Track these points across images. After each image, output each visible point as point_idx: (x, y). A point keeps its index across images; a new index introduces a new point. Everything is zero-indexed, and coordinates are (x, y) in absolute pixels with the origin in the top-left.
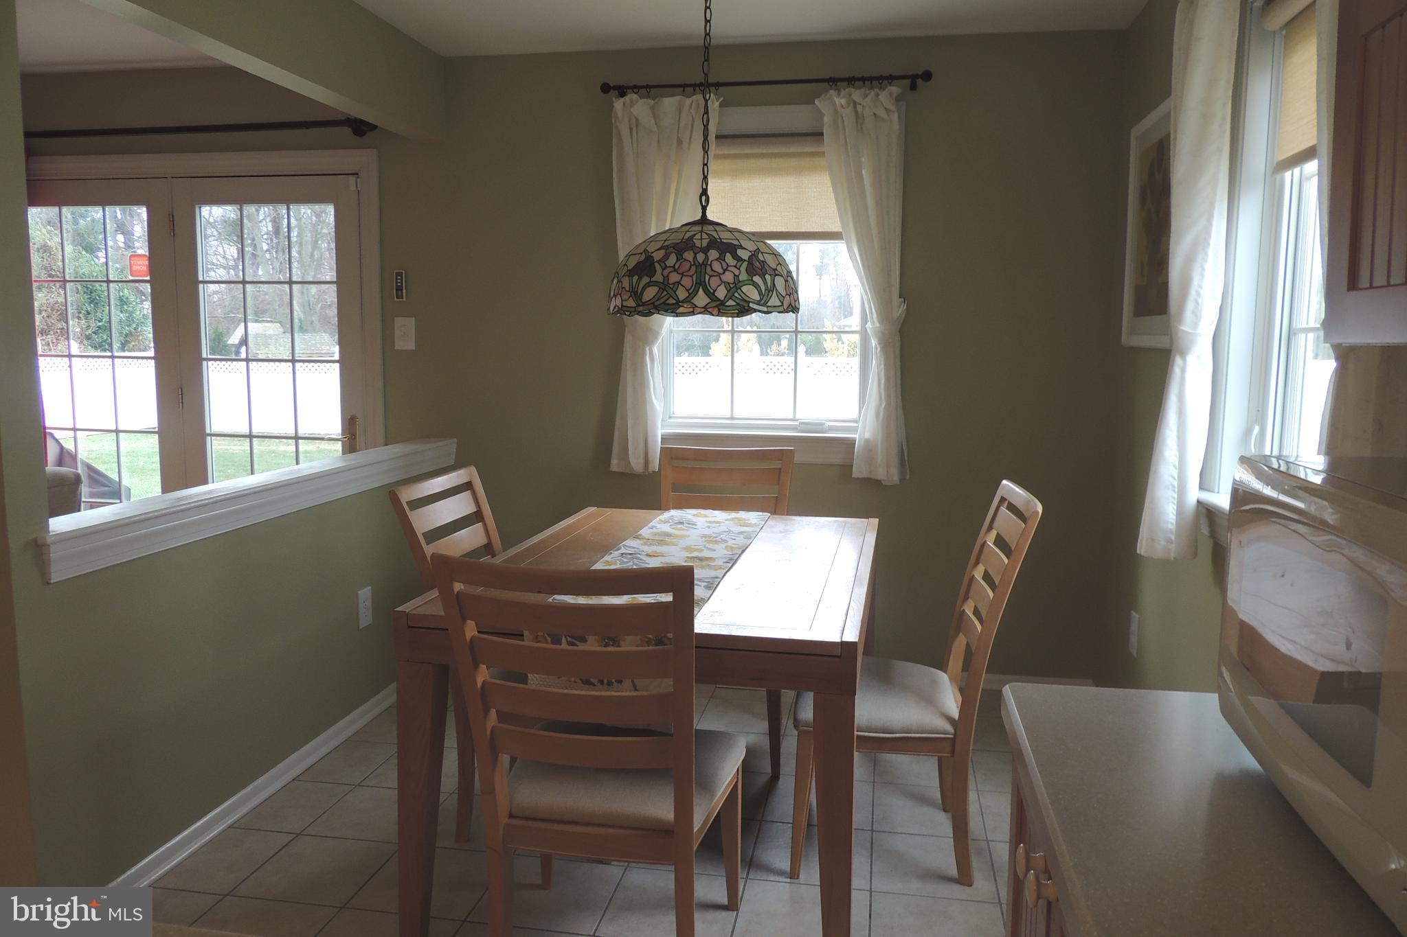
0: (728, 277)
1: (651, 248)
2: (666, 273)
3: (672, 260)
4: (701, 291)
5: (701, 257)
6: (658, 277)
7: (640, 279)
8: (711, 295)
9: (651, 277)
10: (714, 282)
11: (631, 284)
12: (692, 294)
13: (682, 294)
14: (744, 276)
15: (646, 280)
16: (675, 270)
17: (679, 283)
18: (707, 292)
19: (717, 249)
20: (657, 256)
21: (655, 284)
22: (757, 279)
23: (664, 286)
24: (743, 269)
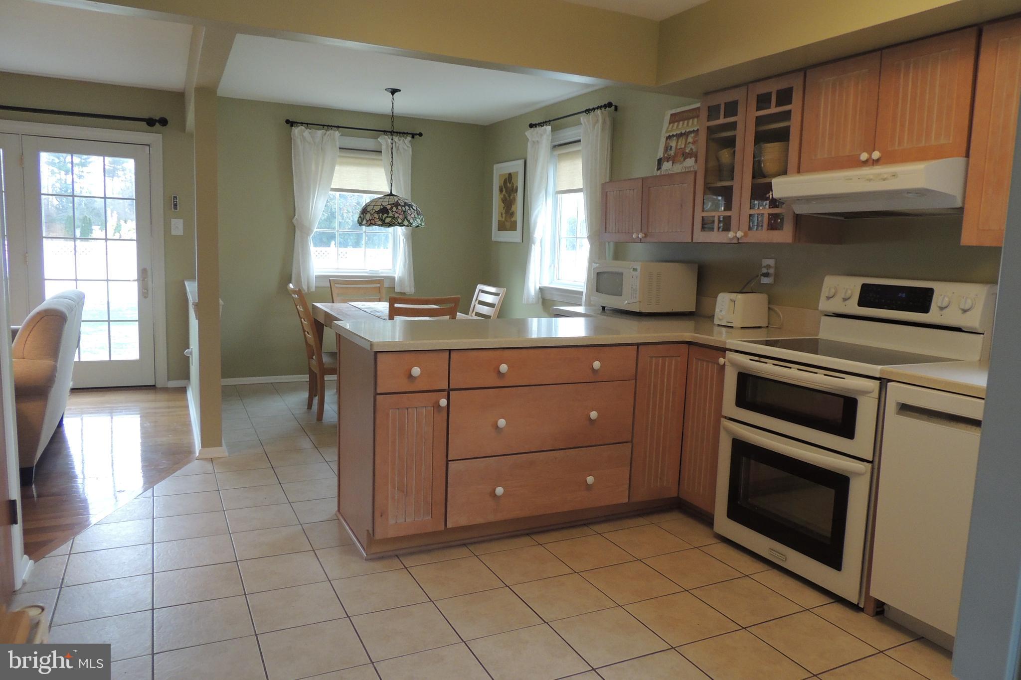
0: (413, 216)
1: (385, 204)
2: (393, 213)
3: (394, 209)
4: (406, 220)
5: (404, 208)
6: (390, 214)
7: (383, 215)
8: (409, 221)
9: (388, 214)
10: (409, 217)
11: (379, 216)
12: (403, 221)
13: (400, 221)
14: (416, 216)
15: (385, 215)
16: (396, 213)
17: (398, 217)
18: (407, 220)
19: (408, 206)
20: (389, 207)
21: (390, 217)
22: (419, 216)
23: (393, 218)
24: (416, 212)
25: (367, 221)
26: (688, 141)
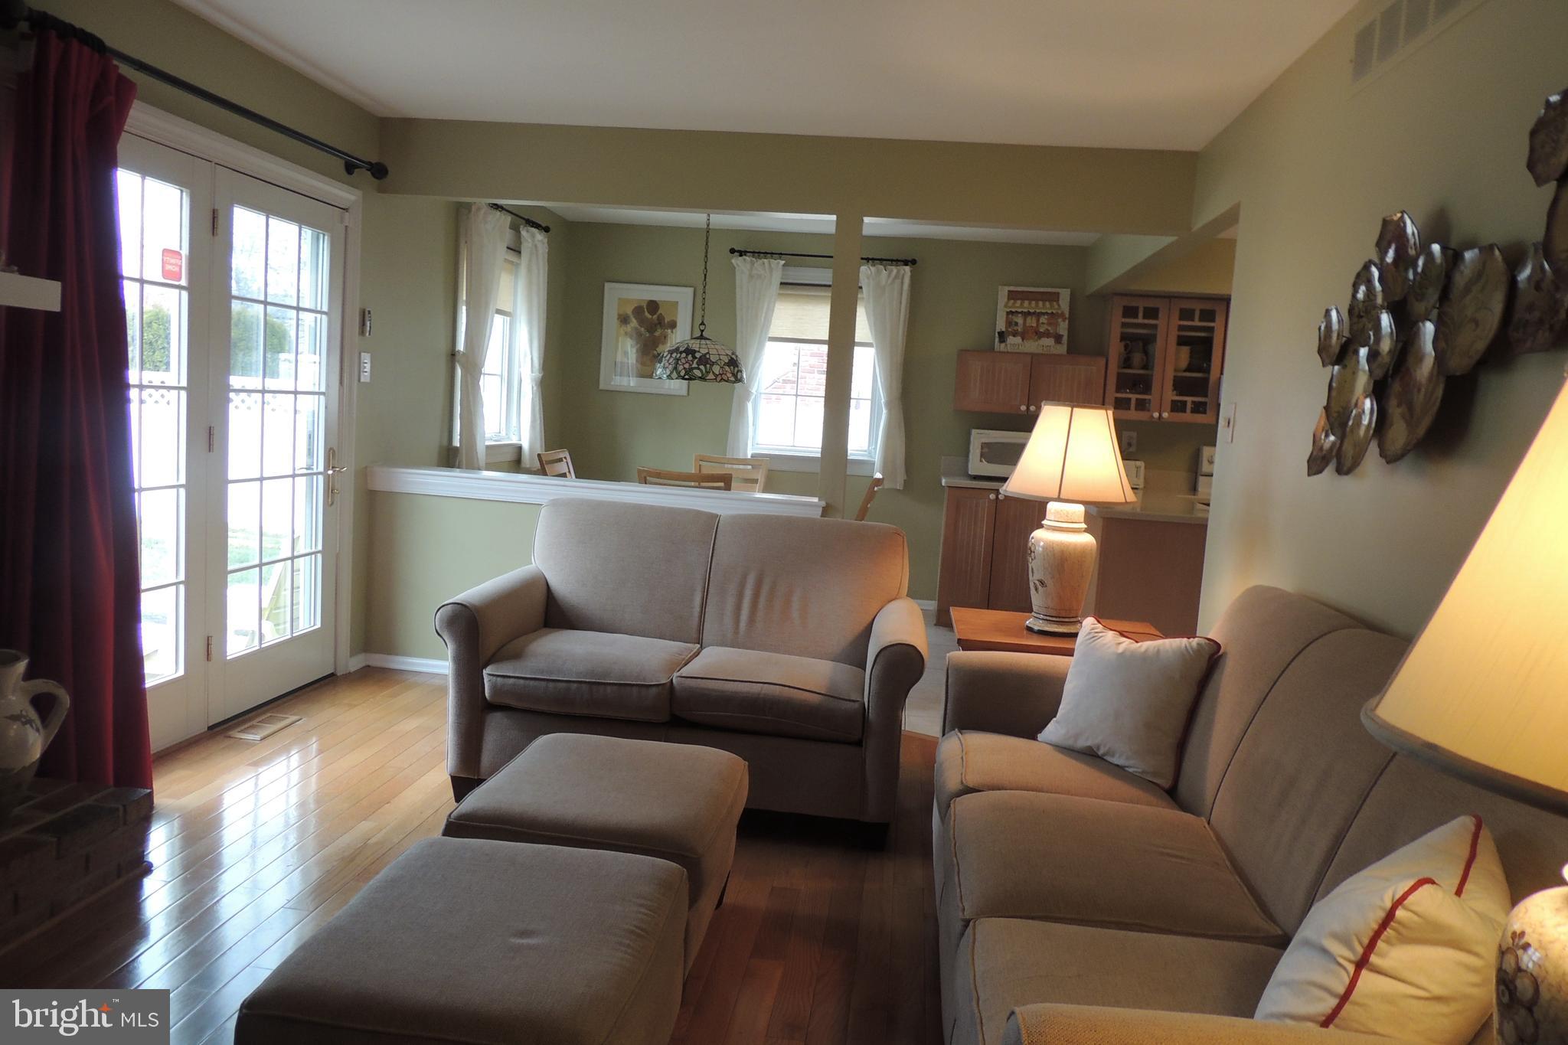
25: (716, 376)
26: (1041, 321)
